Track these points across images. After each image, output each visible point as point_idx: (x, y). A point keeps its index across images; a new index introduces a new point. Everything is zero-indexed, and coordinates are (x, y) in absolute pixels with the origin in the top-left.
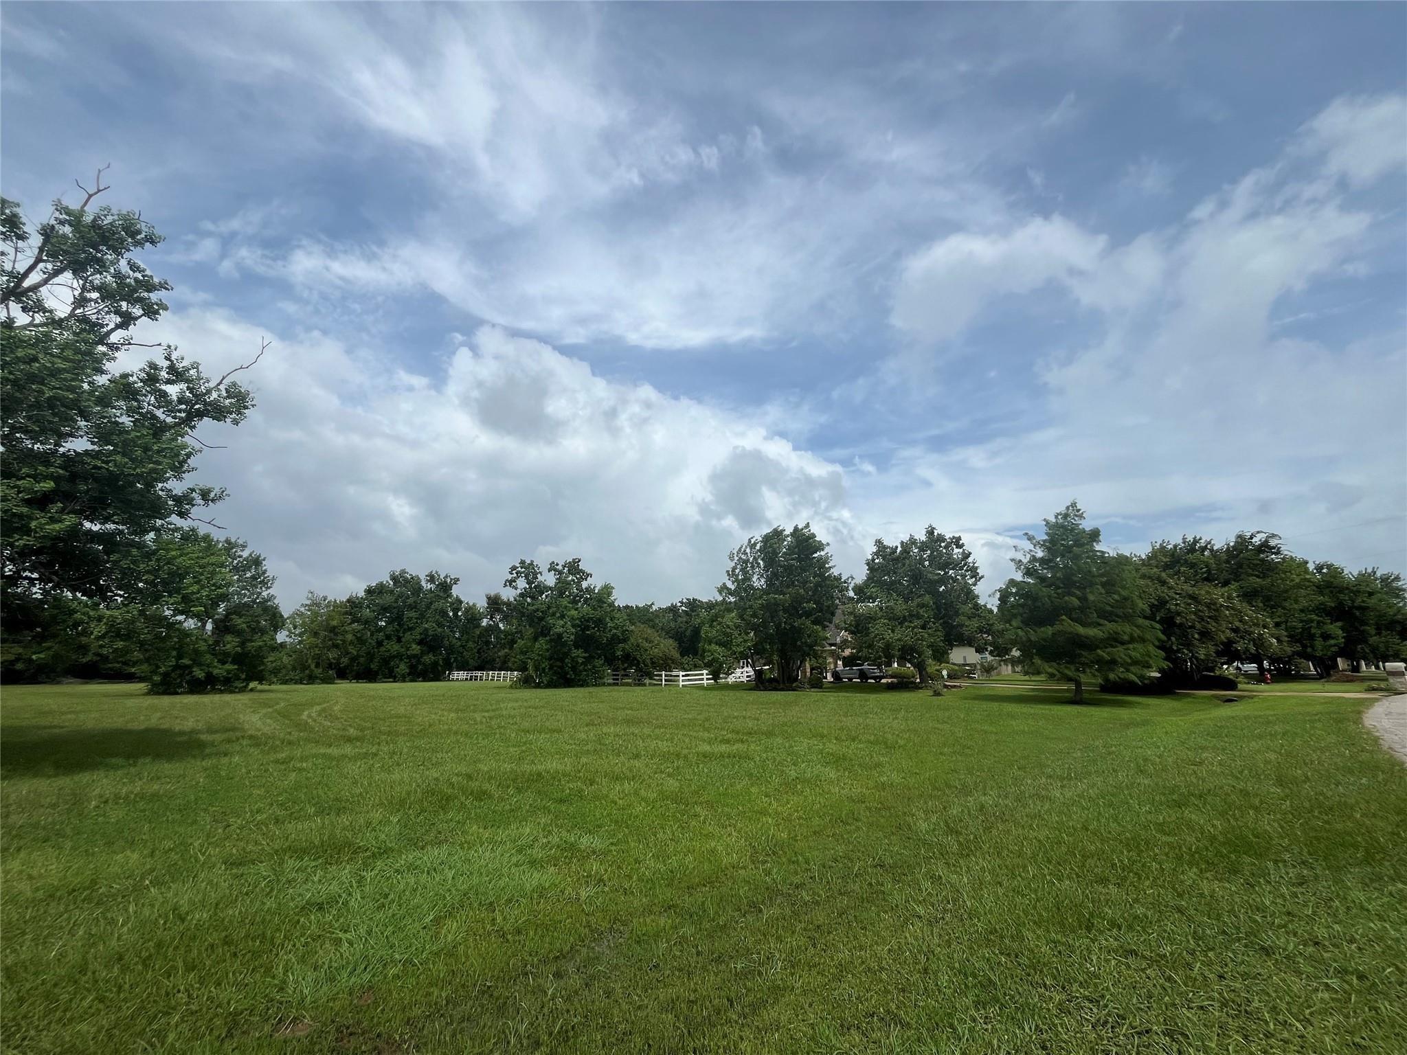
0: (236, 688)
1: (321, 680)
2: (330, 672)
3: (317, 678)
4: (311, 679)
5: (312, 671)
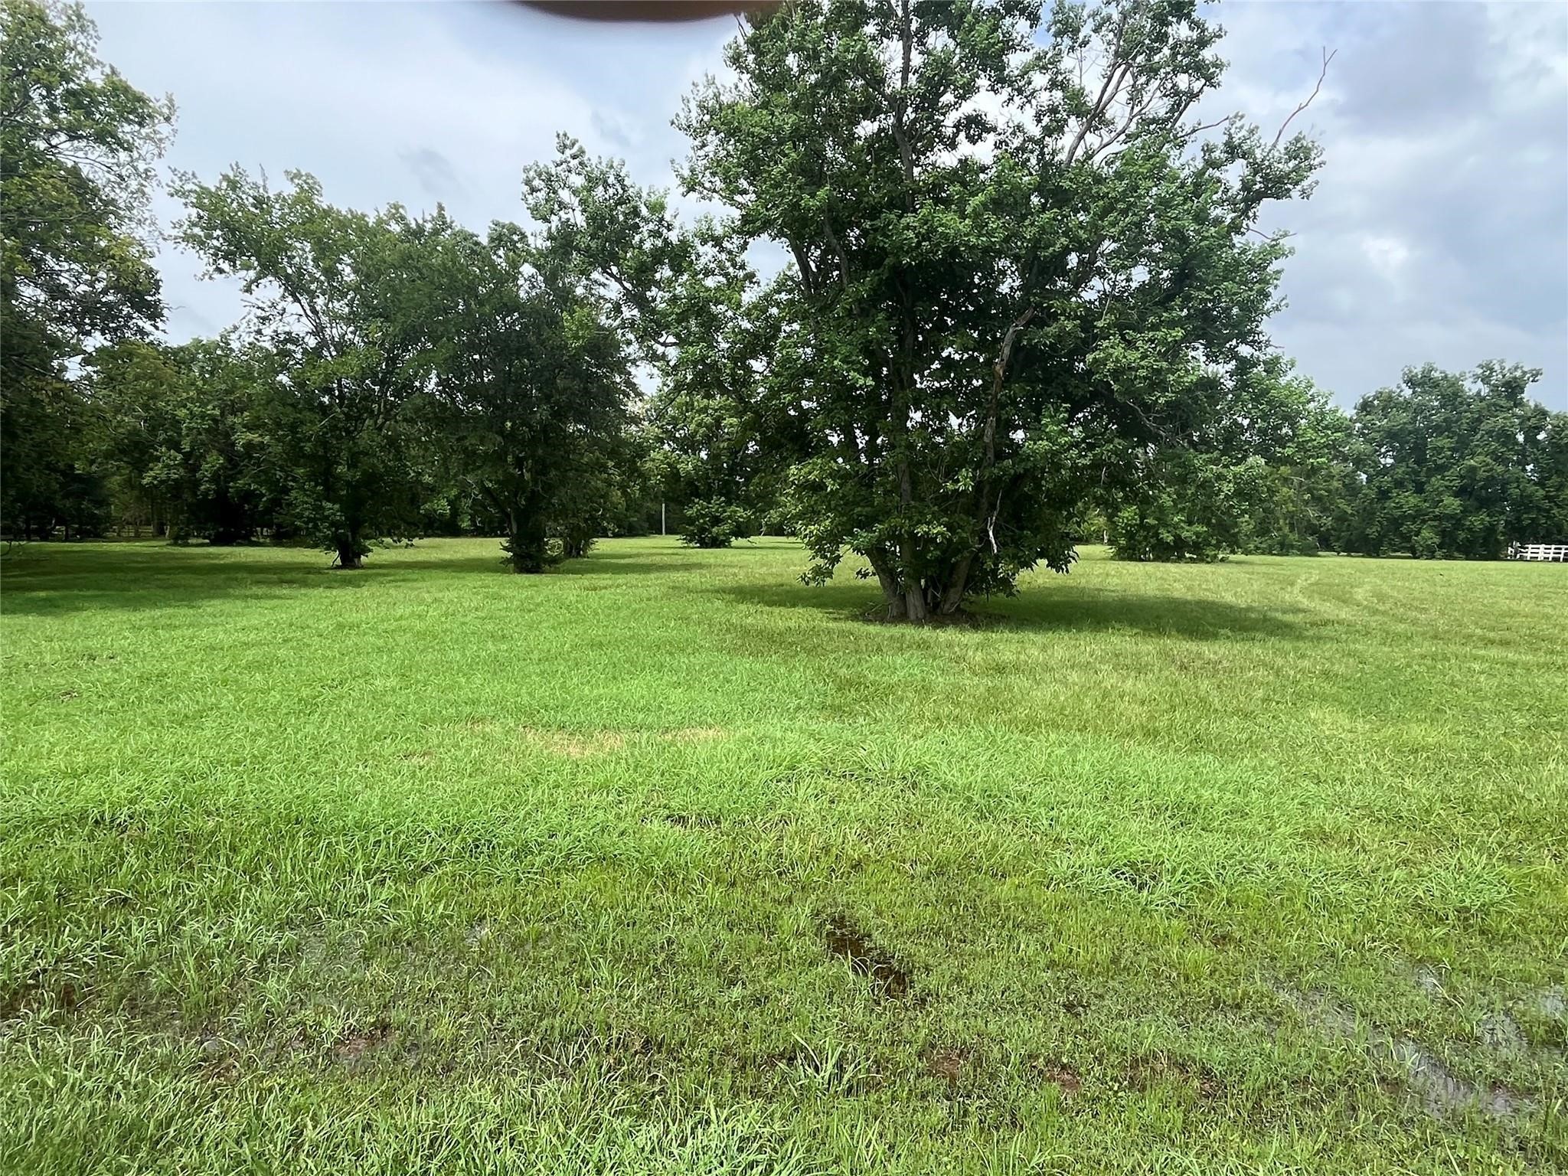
2: (1311, 539)
3: (1292, 547)
5: (1284, 536)
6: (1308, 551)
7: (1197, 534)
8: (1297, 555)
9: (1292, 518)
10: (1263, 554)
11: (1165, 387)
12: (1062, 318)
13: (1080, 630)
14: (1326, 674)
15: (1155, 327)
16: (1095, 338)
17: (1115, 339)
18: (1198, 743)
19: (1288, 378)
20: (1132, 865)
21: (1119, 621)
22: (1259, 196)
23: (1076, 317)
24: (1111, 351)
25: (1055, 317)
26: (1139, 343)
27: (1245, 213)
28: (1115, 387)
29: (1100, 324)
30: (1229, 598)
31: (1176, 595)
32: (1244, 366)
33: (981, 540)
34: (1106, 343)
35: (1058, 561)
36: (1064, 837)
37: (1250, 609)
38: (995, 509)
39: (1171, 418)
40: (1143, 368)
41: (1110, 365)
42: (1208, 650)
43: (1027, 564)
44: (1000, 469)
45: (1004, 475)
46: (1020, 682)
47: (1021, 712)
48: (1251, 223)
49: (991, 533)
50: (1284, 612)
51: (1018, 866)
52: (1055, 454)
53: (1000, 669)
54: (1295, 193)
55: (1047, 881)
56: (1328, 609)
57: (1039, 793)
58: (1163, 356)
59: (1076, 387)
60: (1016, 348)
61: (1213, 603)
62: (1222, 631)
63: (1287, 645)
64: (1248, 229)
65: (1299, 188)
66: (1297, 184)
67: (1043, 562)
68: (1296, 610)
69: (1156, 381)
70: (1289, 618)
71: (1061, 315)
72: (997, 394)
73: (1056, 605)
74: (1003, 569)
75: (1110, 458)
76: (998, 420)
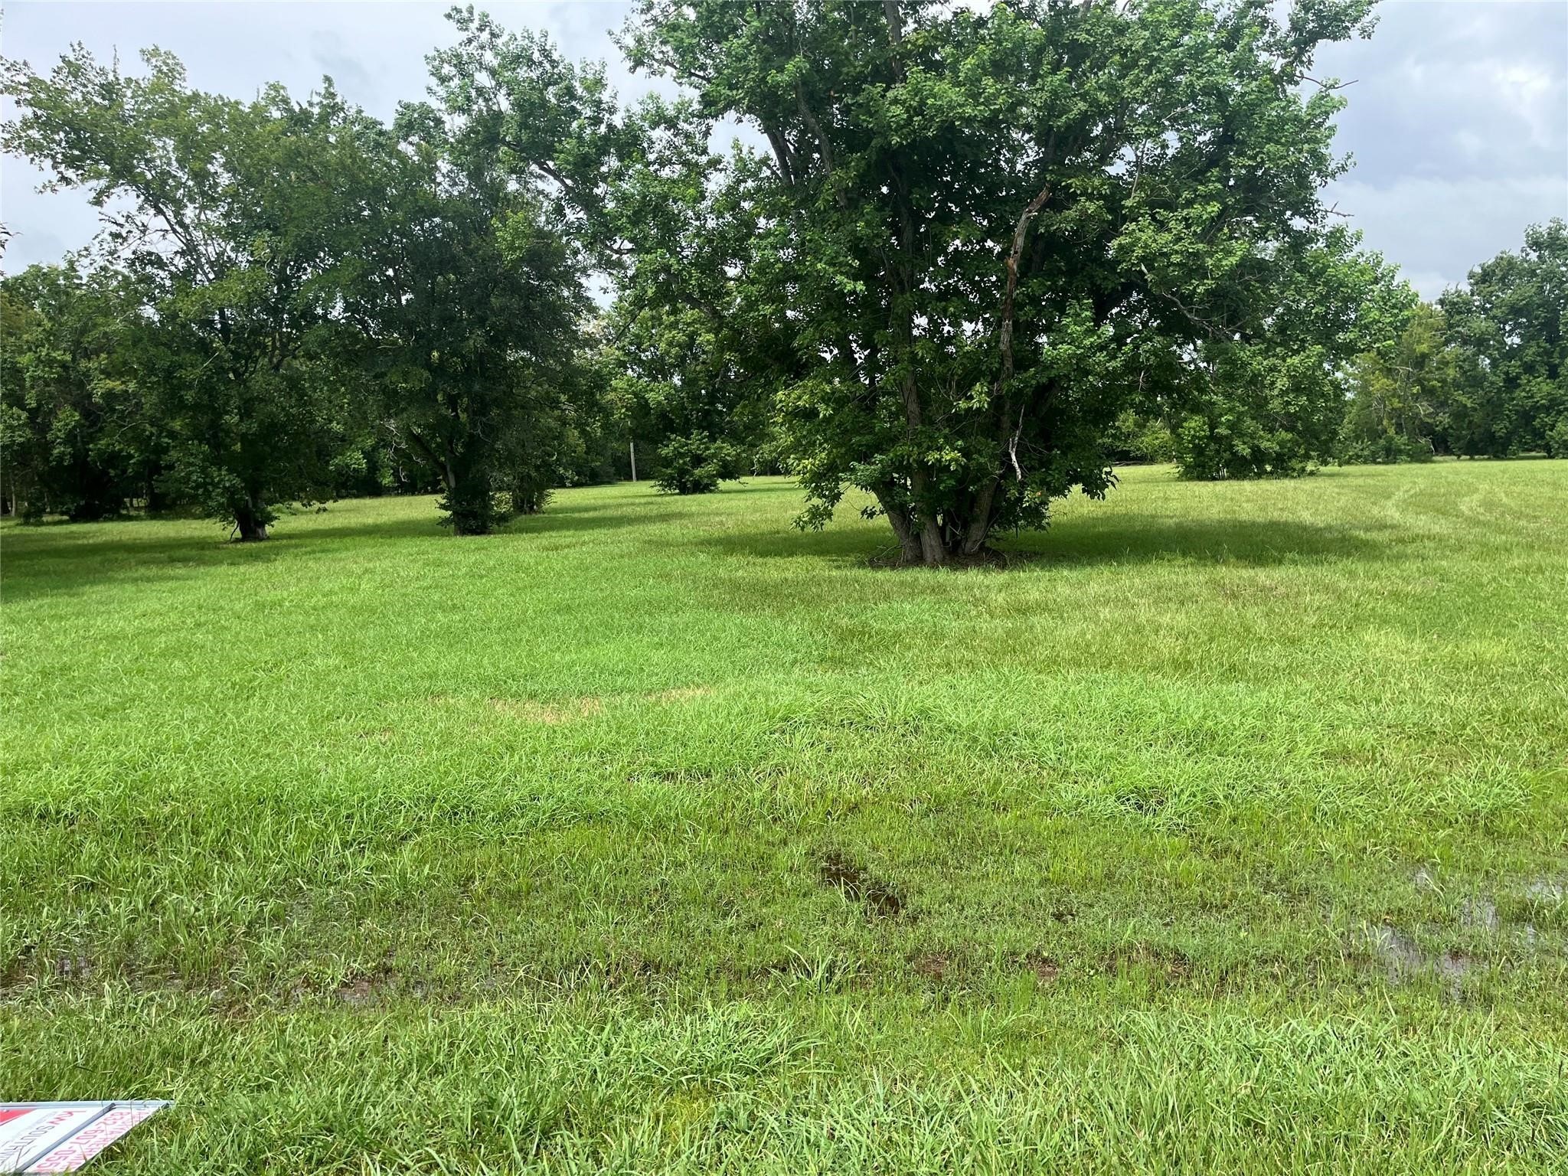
0: (1294, 470)
1: (1408, 455)
2: (1423, 441)
3: (1400, 452)
4: (1391, 455)
5: (1390, 440)
6: (1419, 457)
7: (1282, 444)
8: (1406, 462)
9: (1399, 417)
10: (1365, 463)
11: (1203, 273)
12: (1083, 199)
13: (1120, 564)
14: (1396, 596)
15: (1189, 203)
16: (1125, 219)
17: (1146, 221)
18: (1232, 673)
19: (1353, 254)
20: (1138, 790)
21: (1171, 551)
22: (1313, 38)
23: (1101, 197)
24: (1138, 234)
25: (1073, 198)
26: (1172, 224)
27: (1298, 57)
28: (1149, 277)
29: (1128, 203)
30: (1306, 517)
31: (1244, 517)
32: (1299, 242)
33: (1002, 463)
34: (1133, 226)
35: (1094, 486)
36: (1073, 770)
37: (1329, 528)
38: (1017, 427)
39: (1216, 308)
40: (1177, 252)
41: (1138, 252)
42: (1263, 576)
43: (1060, 491)
44: (1021, 381)
45: (1026, 386)
46: (1039, 621)
47: (1042, 653)
48: (1305, 71)
49: (1014, 458)
50: (1367, 530)
51: (1021, 797)
52: (1081, 358)
53: (1023, 610)
54: (1354, 33)
55: (1049, 810)
56: (1422, 523)
57: (1049, 732)
58: (1200, 238)
59: (1105, 278)
60: (1032, 235)
61: (1286, 524)
62: (1289, 555)
63: (1360, 568)
64: (1302, 77)
65: (1358, 25)
66: (1356, 20)
67: (1077, 488)
68: (1382, 527)
69: (1194, 268)
70: (1374, 535)
71: (1082, 195)
72: (1011, 292)
73: (1100, 536)
74: (1030, 496)
75: (1148, 359)
76: (1016, 324)
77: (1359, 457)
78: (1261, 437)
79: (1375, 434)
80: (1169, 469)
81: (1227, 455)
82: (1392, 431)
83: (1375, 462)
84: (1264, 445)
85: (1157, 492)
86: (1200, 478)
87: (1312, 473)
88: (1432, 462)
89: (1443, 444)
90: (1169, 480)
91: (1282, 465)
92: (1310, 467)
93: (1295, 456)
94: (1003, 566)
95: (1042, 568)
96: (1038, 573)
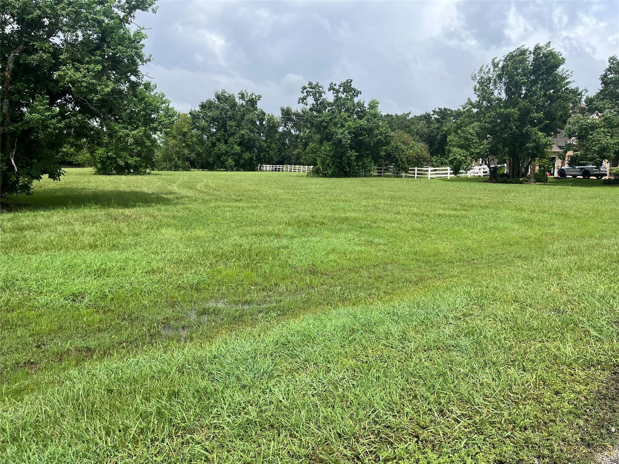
0: (141, 172)
1: (182, 168)
2: (187, 163)
3: (179, 167)
4: (176, 168)
5: (176, 162)
6: (186, 169)
7: (136, 161)
8: (182, 171)
9: (179, 154)
10: (168, 170)
11: (96, 92)
12: (41, 52)
13: (67, 208)
14: (174, 217)
15: (88, 63)
16: (61, 63)
17: (70, 66)
18: (114, 247)
19: (154, 92)
20: (74, 294)
21: (90, 202)
22: (135, 8)
23: (49, 52)
24: (67, 71)
25: (36, 51)
26: (82, 69)
27: (129, 13)
28: (73, 89)
29: (62, 57)
30: (145, 190)
31: (121, 189)
32: (134, 86)
33: (7, 164)
34: (64, 68)
35: (54, 175)
36: (44, 291)
37: (153, 194)
38: (14, 148)
39: (103, 106)
40: (84, 82)
41: (67, 79)
42: (127, 211)
43: (38, 178)
44: (14, 127)
45: (17, 130)
46: (28, 233)
47: (30, 246)
48: (132, 20)
49: (13, 161)
50: (166, 194)
51: (20, 305)
52: (43, 120)
53: (21, 229)
54: (150, 9)
55: (33, 308)
56: (184, 192)
57: (33, 277)
58: (94, 77)
59: (53, 87)
60: (16, 61)
61: (137, 192)
62: (138, 204)
63: (163, 208)
64: (131, 22)
65: (151, 7)
66: (150, 5)
67: (45, 177)
68: (171, 193)
69: (92, 89)
70: (168, 196)
71: (40, 50)
72: (7, 87)
73: (58, 197)
74: (22, 180)
75: (75, 124)
76: (11, 102)
77: (165, 168)
78: (128, 158)
79: (171, 160)
80: (91, 170)
81: (115, 165)
82: (176, 159)
83: (171, 170)
84: (130, 161)
85: (86, 179)
86: (104, 174)
87: (148, 174)
88: (190, 171)
89: (193, 164)
90: (91, 174)
91: (137, 170)
92: (148, 171)
93: (142, 166)
94: (10, 211)
95: (30, 211)
96: (28, 213)
